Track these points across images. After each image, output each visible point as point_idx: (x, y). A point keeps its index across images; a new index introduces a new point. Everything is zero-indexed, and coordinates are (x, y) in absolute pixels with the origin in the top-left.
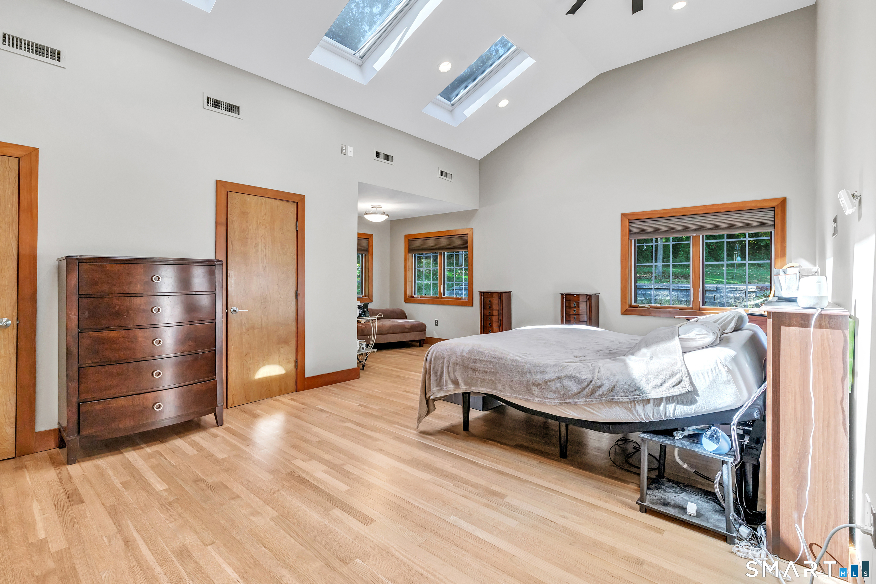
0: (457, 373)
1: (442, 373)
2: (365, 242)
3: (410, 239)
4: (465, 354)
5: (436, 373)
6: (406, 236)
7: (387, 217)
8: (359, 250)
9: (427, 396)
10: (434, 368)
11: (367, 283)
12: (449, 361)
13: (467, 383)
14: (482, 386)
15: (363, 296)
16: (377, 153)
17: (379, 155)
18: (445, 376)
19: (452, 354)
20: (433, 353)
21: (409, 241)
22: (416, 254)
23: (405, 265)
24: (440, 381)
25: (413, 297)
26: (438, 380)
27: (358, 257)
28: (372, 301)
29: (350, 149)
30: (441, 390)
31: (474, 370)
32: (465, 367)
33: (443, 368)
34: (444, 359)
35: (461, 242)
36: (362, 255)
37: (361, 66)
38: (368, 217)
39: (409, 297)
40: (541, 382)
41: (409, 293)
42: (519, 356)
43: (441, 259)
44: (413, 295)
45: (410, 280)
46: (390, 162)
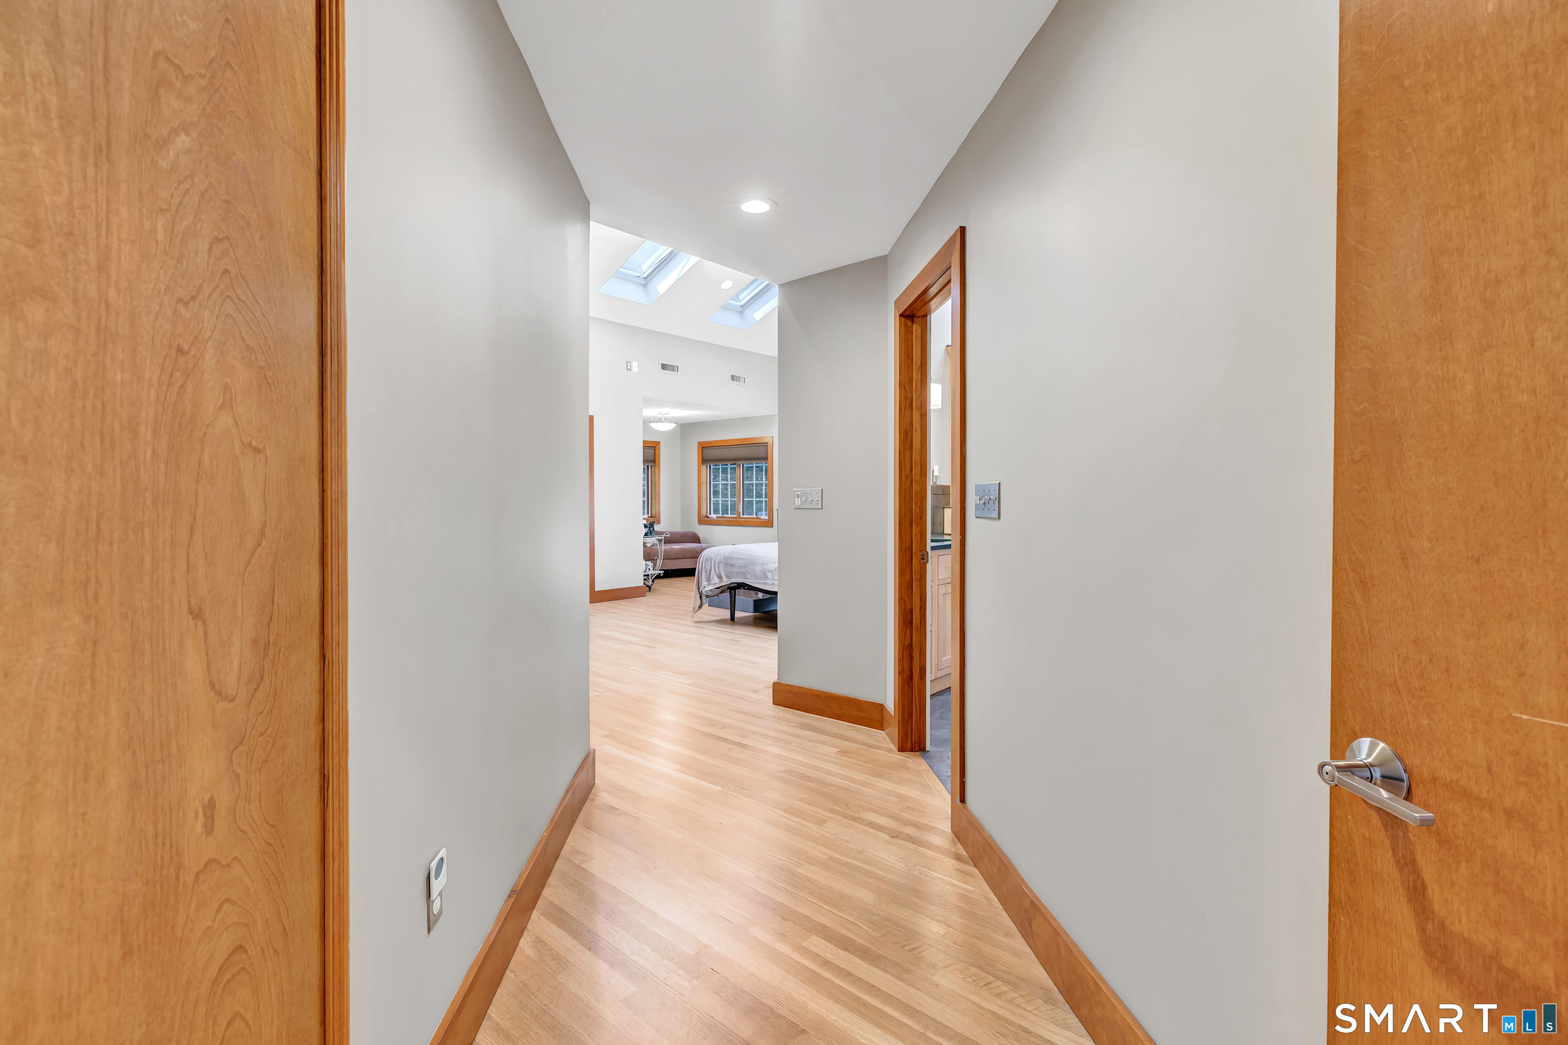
0: (721, 570)
1: (711, 571)
2: (651, 451)
3: (704, 447)
4: (726, 555)
5: (706, 571)
6: (699, 443)
7: (675, 425)
8: (645, 461)
9: (700, 591)
10: (704, 568)
11: (653, 501)
12: (715, 561)
13: (728, 577)
14: (737, 578)
15: (649, 517)
16: (662, 365)
17: (664, 367)
18: (713, 572)
19: (718, 555)
20: (704, 556)
21: (702, 450)
22: (711, 466)
23: (698, 479)
24: (709, 578)
25: (708, 517)
26: (708, 577)
27: (644, 468)
28: (659, 523)
29: (635, 365)
30: (710, 584)
31: (732, 566)
32: (726, 564)
33: (711, 567)
34: (712, 560)
35: (759, 452)
36: (648, 466)
37: (645, 286)
38: (653, 425)
39: (703, 517)
40: (772, 569)
41: (704, 513)
42: (762, 554)
43: (740, 472)
44: (708, 515)
45: (704, 497)
46: (676, 373)
